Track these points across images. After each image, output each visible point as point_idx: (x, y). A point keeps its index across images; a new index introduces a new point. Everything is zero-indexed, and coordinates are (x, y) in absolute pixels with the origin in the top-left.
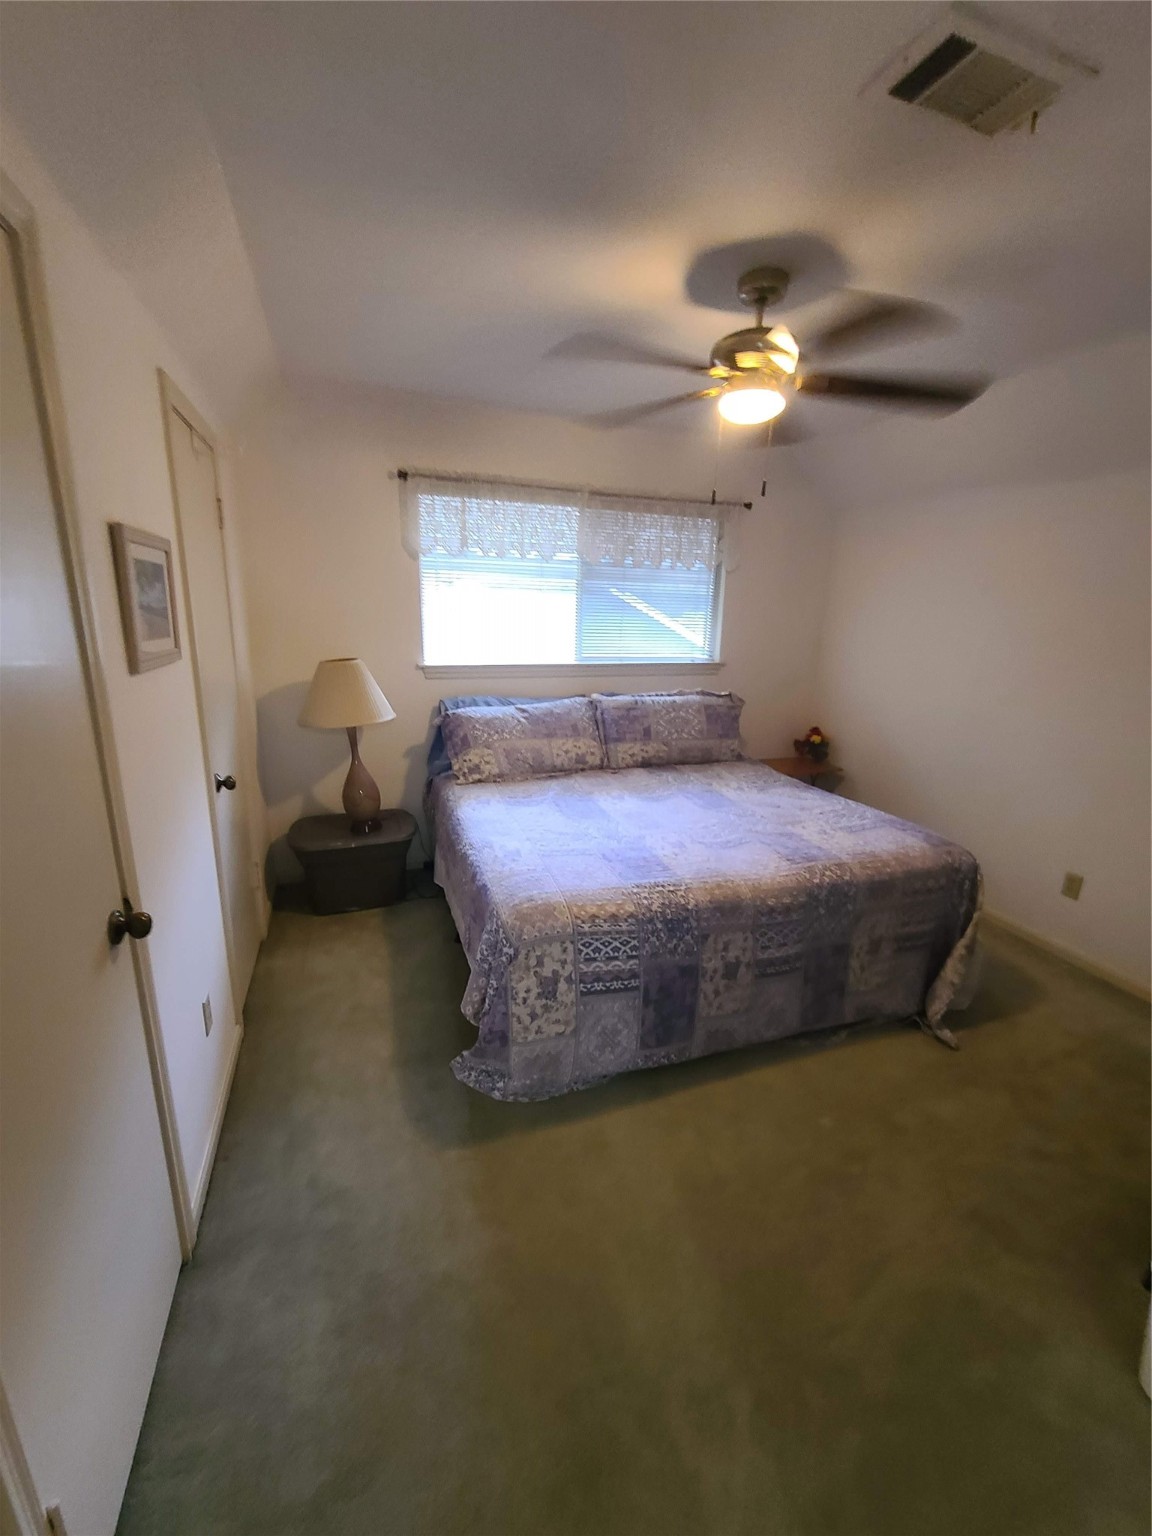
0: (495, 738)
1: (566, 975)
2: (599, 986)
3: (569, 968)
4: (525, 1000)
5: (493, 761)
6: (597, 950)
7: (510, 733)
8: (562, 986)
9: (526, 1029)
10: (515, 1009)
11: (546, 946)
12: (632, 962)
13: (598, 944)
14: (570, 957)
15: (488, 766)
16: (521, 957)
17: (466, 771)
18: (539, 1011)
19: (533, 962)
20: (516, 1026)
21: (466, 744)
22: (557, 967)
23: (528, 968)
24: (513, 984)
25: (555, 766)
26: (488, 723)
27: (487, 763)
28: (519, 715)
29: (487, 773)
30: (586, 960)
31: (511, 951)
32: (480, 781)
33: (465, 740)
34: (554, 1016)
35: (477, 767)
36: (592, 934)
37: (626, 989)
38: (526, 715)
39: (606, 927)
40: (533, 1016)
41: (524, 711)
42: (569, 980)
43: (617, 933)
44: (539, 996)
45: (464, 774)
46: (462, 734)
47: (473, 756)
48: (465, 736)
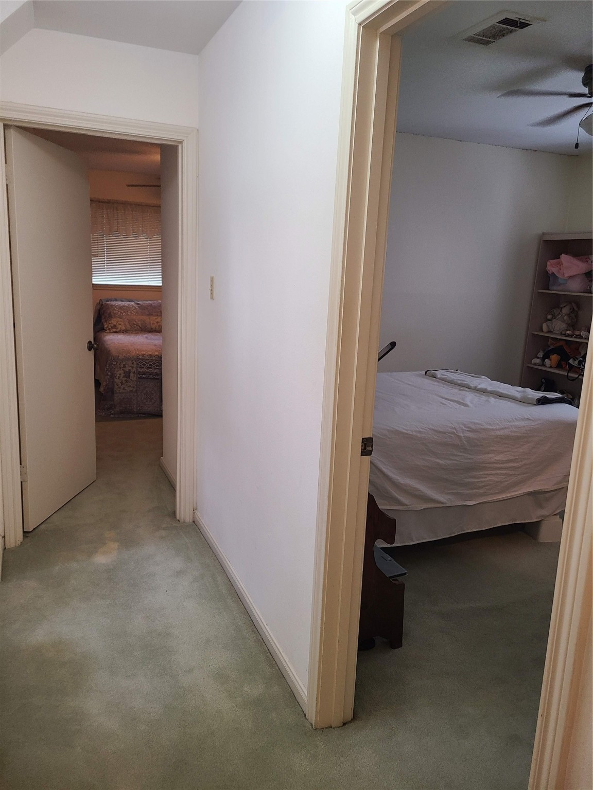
0: (124, 314)
1: (133, 371)
2: (144, 376)
3: (134, 369)
4: (119, 377)
5: (122, 324)
6: (144, 364)
7: (131, 313)
8: (132, 374)
9: (120, 388)
10: (116, 380)
11: (127, 361)
12: (156, 370)
13: (144, 362)
14: (135, 366)
15: (120, 326)
16: (118, 364)
17: (110, 327)
18: (124, 382)
19: (122, 366)
20: (117, 387)
21: (110, 316)
22: (130, 368)
23: (120, 368)
24: (115, 372)
25: (152, 329)
26: (121, 308)
27: (120, 324)
28: (136, 306)
29: (119, 329)
30: (140, 367)
31: (115, 363)
32: (116, 332)
33: (110, 314)
34: (129, 384)
35: (115, 326)
36: (142, 359)
37: (154, 379)
38: (139, 306)
39: (147, 358)
40: (122, 383)
41: (138, 304)
42: (134, 373)
43: (152, 360)
44: (124, 377)
45: (109, 329)
46: (109, 312)
47: (114, 321)
48: (110, 312)
